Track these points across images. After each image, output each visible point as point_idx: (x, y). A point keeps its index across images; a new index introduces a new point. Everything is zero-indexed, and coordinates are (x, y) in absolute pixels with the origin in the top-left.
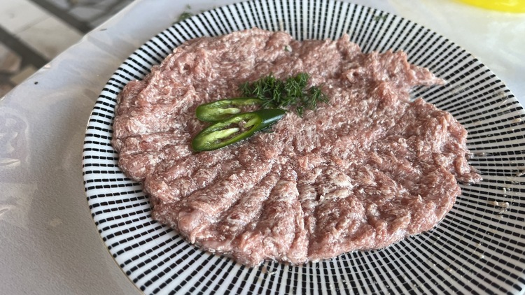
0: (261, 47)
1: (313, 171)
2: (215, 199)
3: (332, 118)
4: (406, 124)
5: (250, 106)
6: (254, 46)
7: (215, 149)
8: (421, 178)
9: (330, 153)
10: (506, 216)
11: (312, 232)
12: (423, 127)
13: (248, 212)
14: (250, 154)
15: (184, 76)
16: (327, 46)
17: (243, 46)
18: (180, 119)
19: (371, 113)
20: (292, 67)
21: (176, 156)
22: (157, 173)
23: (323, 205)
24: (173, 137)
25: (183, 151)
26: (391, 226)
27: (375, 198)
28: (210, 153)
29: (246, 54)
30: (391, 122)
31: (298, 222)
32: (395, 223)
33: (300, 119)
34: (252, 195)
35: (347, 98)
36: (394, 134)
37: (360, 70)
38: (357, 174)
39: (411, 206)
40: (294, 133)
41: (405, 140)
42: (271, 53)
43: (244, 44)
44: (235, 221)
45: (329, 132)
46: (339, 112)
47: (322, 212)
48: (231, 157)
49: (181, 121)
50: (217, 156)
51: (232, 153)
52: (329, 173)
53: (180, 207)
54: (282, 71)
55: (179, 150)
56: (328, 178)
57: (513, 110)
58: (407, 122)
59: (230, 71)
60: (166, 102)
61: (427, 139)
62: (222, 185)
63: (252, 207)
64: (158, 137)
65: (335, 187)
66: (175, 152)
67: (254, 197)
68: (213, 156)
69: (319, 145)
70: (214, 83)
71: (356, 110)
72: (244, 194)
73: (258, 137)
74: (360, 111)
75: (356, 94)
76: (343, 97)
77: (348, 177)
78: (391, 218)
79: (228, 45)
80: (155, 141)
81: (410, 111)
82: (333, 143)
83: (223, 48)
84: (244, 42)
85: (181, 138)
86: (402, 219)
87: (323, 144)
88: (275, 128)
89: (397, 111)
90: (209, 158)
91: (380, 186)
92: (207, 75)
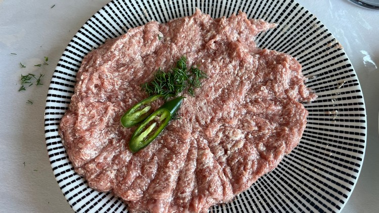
0: (142, 44)
1: (217, 135)
2: (166, 185)
3: (213, 88)
4: (261, 74)
5: (156, 101)
6: (136, 46)
7: (147, 145)
8: (282, 111)
9: (222, 117)
10: (337, 120)
11: (231, 178)
12: (274, 73)
13: (189, 184)
14: (172, 140)
15: (97, 94)
16: (187, 24)
17: (128, 50)
18: (111, 130)
19: (236, 72)
20: (171, 54)
21: (124, 163)
22: (119, 182)
23: (231, 156)
24: (114, 148)
25: (127, 157)
26: (275, 155)
27: (260, 138)
28: (145, 149)
29: (133, 55)
30: (252, 76)
31: (221, 177)
32: (277, 152)
33: (194, 99)
34: (186, 170)
35: (217, 67)
36: (256, 84)
37: (218, 38)
38: (243, 126)
39: (283, 137)
40: (194, 112)
41: (265, 87)
42: (150, 46)
43: (129, 48)
44: (184, 195)
45: (215, 100)
46: (216, 80)
47: (232, 161)
48: (160, 146)
49: (113, 131)
50: (151, 150)
51: (159, 143)
52: (227, 133)
53: (146, 200)
54: (165, 60)
55: (124, 158)
56: (228, 137)
57: (325, 37)
58: (262, 72)
59: (128, 74)
60: (96, 123)
61: (278, 81)
62: (165, 173)
63: (190, 179)
64: (105, 154)
65: (234, 142)
66: (122, 160)
67: (188, 172)
68: (148, 152)
69: (213, 114)
70: (120, 89)
71: (226, 74)
72: (181, 172)
73: (172, 125)
74: (229, 73)
75: (222, 61)
76: (214, 67)
77: (239, 130)
78: (274, 150)
79: (116, 53)
80: (105, 158)
81: (261, 62)
82: (222, 109)
83: (115, 57)
84: (128, 46)
85: (120, 146)
86: (281, 149)
87: (216, 113)
88: (180, 113)
89: (253, 65)
90: (146, 155)
91: (260, 128)
92: (113, 85)
